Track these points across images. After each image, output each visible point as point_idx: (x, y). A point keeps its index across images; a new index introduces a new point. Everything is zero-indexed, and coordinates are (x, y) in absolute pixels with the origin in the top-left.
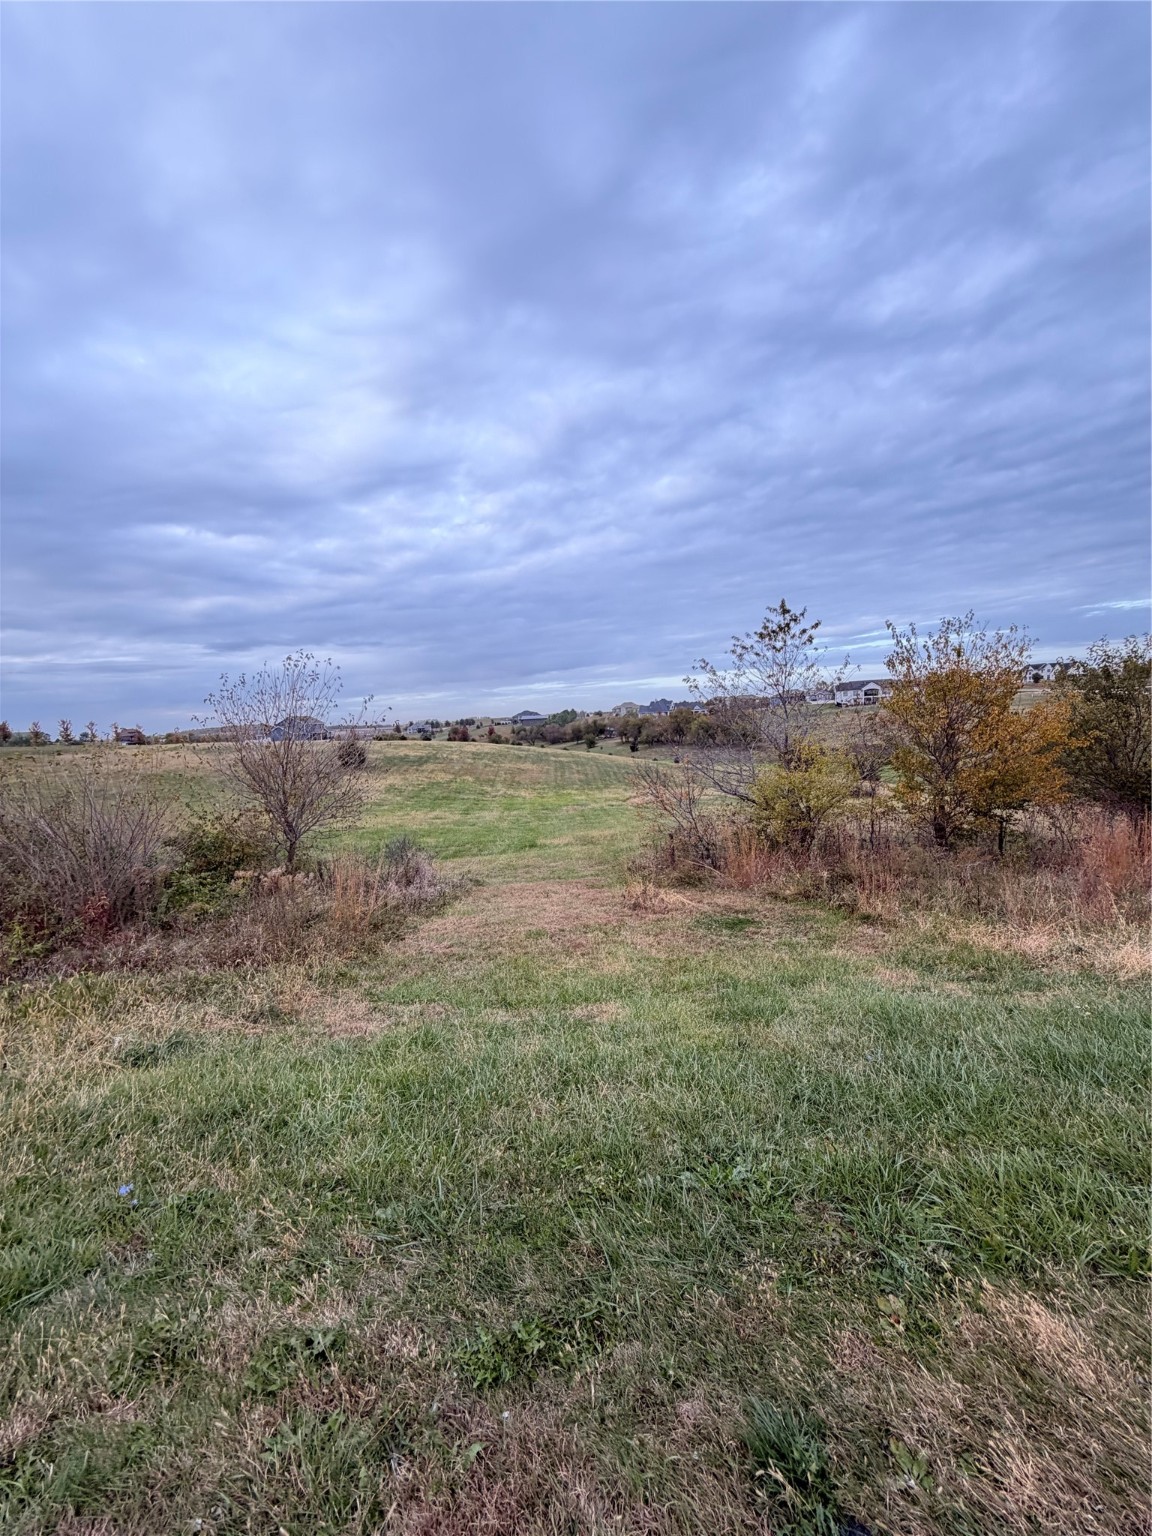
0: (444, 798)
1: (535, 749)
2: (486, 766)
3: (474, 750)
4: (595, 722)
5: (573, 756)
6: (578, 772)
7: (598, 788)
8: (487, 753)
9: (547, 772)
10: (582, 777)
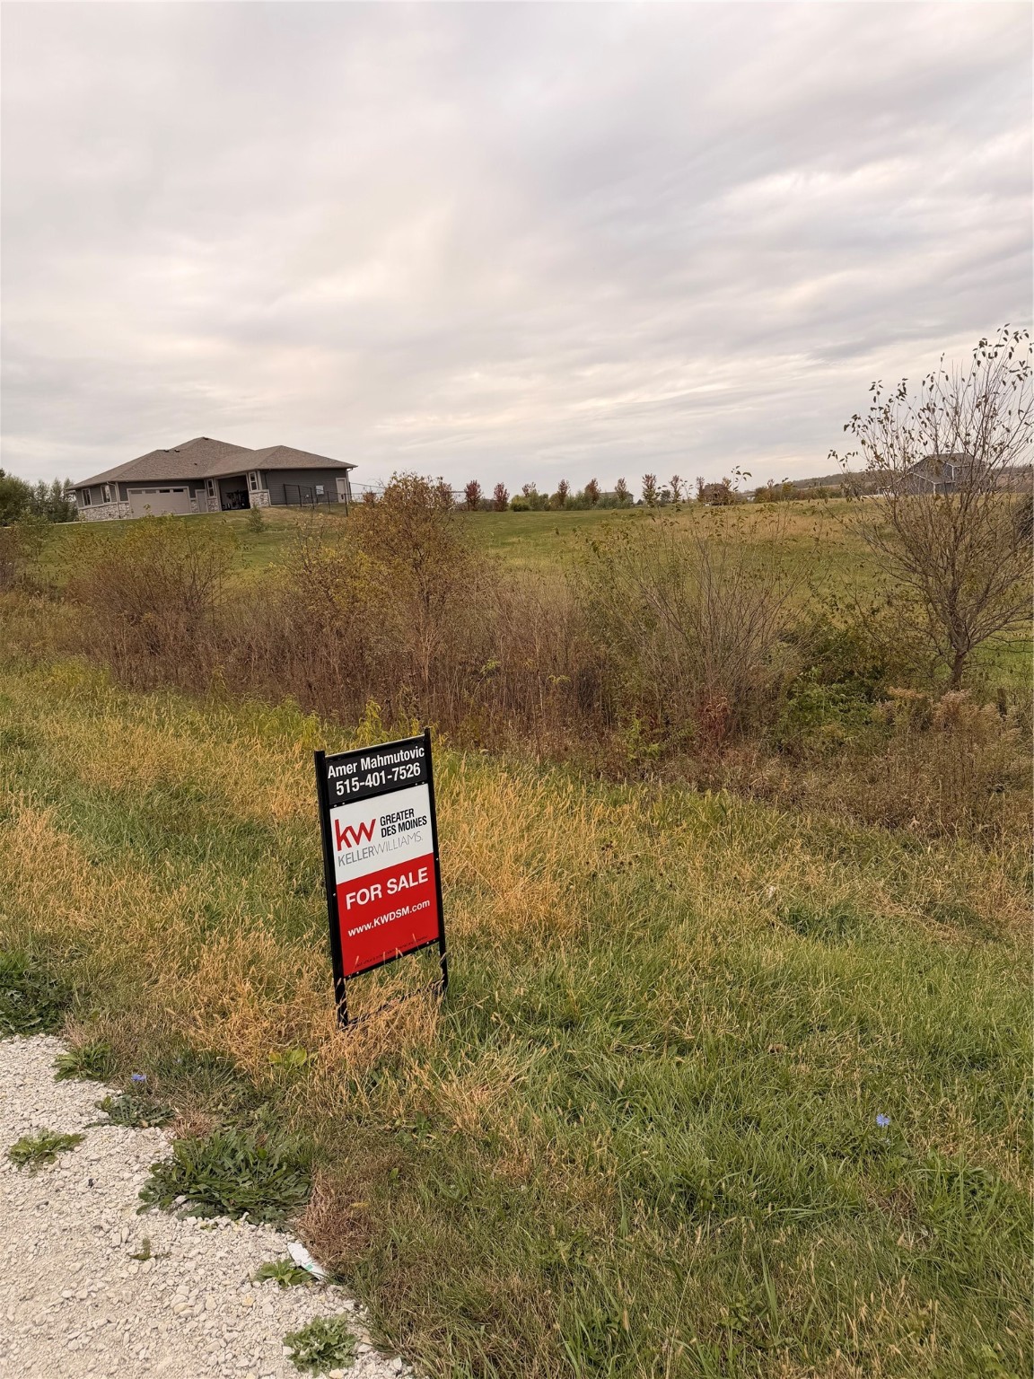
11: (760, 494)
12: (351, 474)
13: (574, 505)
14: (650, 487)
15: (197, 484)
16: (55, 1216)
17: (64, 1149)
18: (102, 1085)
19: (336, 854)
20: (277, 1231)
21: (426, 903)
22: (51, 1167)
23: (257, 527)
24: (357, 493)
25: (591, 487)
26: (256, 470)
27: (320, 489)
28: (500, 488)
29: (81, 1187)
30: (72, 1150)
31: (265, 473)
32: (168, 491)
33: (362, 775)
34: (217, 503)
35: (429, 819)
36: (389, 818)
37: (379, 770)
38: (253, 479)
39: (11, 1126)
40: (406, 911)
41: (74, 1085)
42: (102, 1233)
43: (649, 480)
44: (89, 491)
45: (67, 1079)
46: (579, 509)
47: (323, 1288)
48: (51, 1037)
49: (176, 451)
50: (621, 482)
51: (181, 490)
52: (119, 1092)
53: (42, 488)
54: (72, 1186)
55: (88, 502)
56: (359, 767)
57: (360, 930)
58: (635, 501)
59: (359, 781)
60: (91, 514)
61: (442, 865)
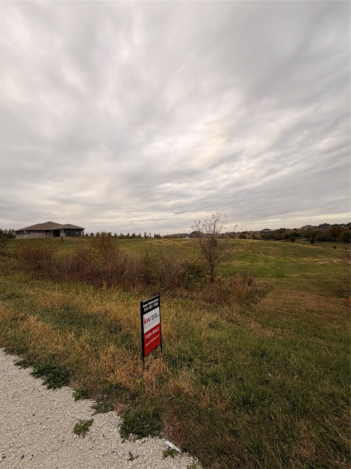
0: (243, 257)
1: (272, 242)
2: (256, 247)
3: (251, 242)
4: (294, 233)
5: (288, 245)
6: (291, 250)
7: (301, 257)
8: (256, 243)
9: (279, 250)
10: (293, 252)
11: (165, 237)
12: (84, 230)
13: (130, 238)
14: (145, 235)
15: (47, 231)
16: (98, 451)
17: (90, 425)
18: (89, 400)
19: (144, 326)
20: (160, 438)
21: (159, 335)
22: (89, 433)
23: (62, 241)
24: (85, 234)
25: (133, 234)
26: (63, 229)
27: (77, 233)
28: (115, 234)
29: (101, 438)
30: (92, 425)
31: (65, 229)
32: (40, 233)
33: (148, 306)
34: (52, 235)
35: (159, 315)
36: (153, 316)
37: (151, 305)
38: (62, 230)
39: (70, 421)
40: (155, 338)
41: (81, 402)
42: (115, 454)
43: (145, 233)
44: (20, 232)
45: (79, 400)
46: (132, 238)
47: (182, 455)
48: (66, 387)
49: (43, 224)
50: (140, 234)
51: (44, 232)
52: (95, 401)
53: (6, 231)
54: (98, 438)
55: (19, 234)
56: (148, 304)
57: (148, 344)
58: (142, 237)
59: (148, 308)
60: (18, 237)
61: (161, 326)
